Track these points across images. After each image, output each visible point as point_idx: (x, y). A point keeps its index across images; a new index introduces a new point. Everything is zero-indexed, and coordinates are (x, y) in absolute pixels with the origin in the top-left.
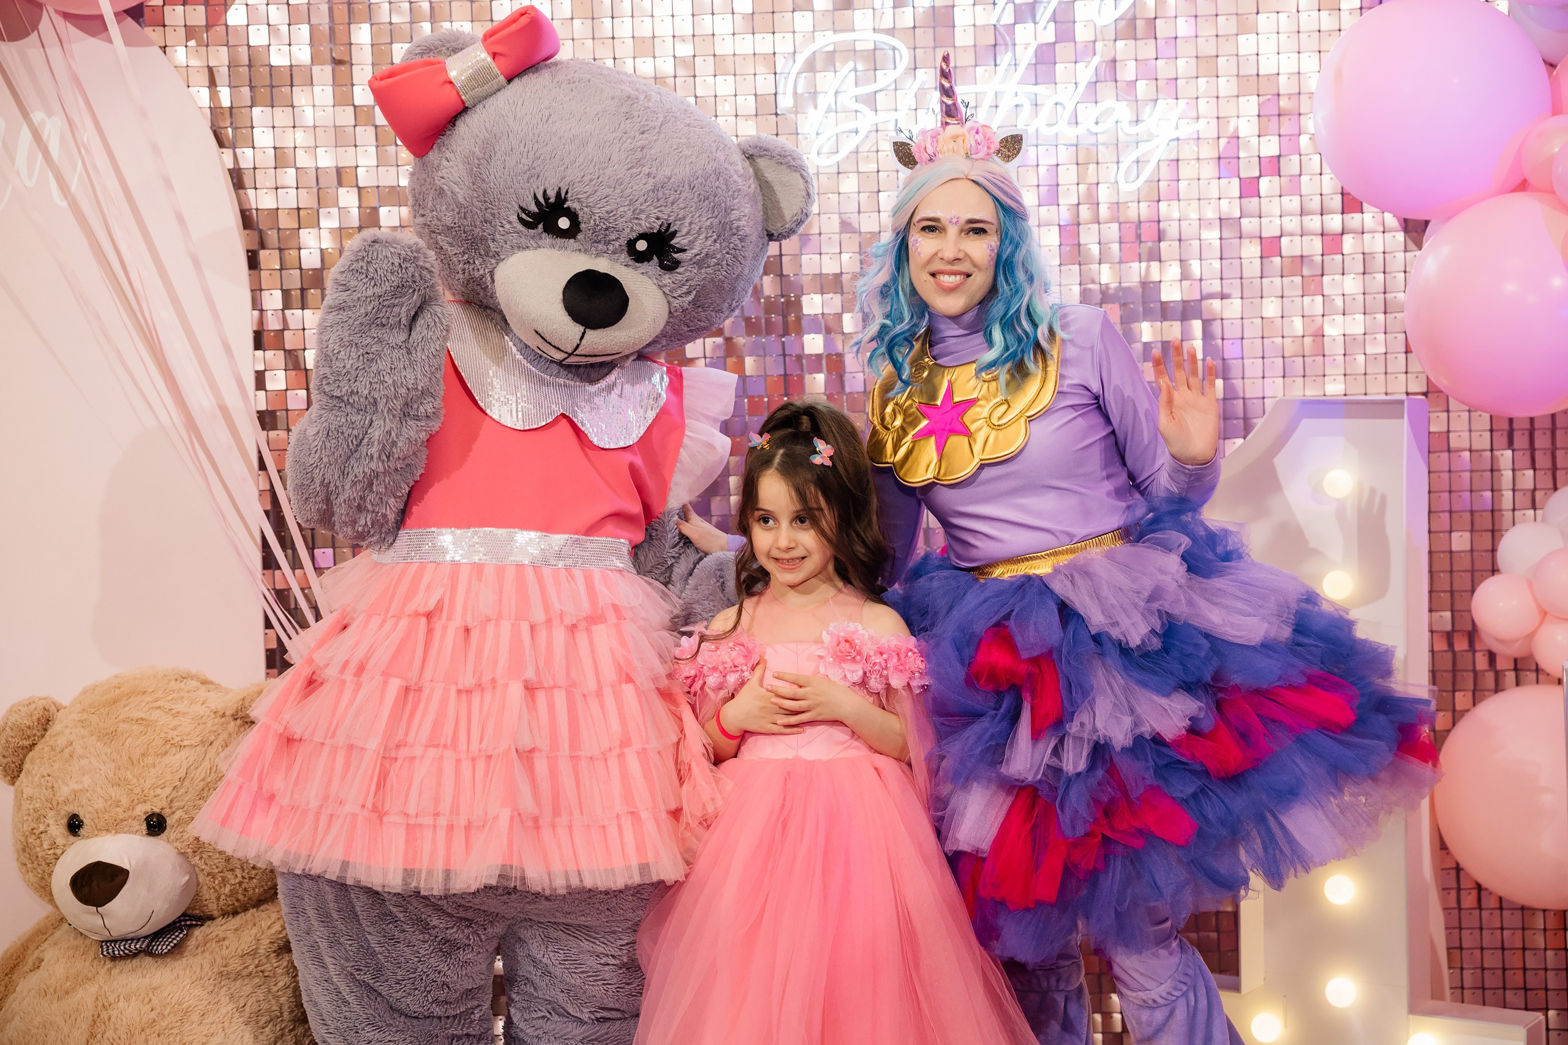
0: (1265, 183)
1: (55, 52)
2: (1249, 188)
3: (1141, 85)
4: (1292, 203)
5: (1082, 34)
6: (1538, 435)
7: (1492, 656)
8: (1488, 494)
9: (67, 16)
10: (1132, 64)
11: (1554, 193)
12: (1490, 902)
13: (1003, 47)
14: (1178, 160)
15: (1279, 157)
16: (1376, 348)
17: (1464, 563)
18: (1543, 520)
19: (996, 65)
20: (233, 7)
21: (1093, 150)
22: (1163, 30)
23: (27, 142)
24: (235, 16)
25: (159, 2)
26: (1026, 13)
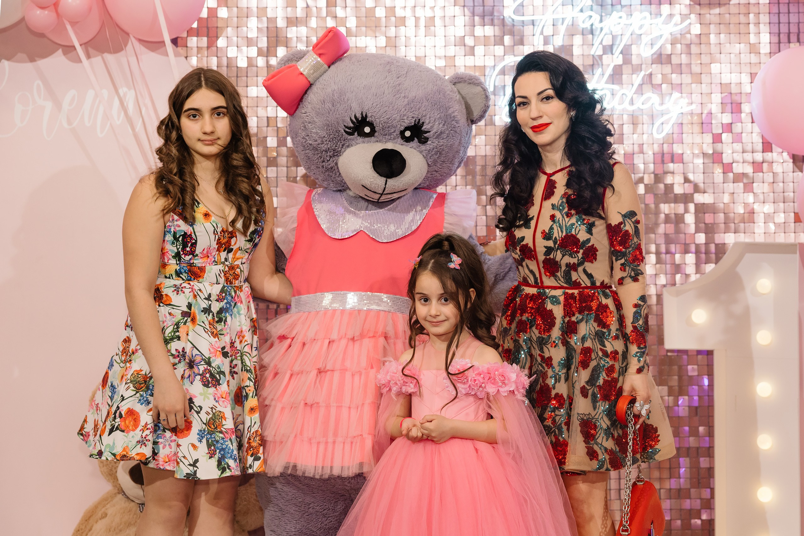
0: (724, 136)
1: (133, 60)
2: (717, 139)
3: (664, 86)
4: (738, 147)
5: (635, 60)
9: (140, 41)
10: (660, 76)
13: (597, 66)
14: (682, 124)
15: (731, 124)
16: (780, 218)
19: (593, 74)
20: (220, 39)
21: (640, 117)
22: (675, 60)
23: (116, 102)
24: (221, 42)
25: (185, 35)
26: (608, 49)
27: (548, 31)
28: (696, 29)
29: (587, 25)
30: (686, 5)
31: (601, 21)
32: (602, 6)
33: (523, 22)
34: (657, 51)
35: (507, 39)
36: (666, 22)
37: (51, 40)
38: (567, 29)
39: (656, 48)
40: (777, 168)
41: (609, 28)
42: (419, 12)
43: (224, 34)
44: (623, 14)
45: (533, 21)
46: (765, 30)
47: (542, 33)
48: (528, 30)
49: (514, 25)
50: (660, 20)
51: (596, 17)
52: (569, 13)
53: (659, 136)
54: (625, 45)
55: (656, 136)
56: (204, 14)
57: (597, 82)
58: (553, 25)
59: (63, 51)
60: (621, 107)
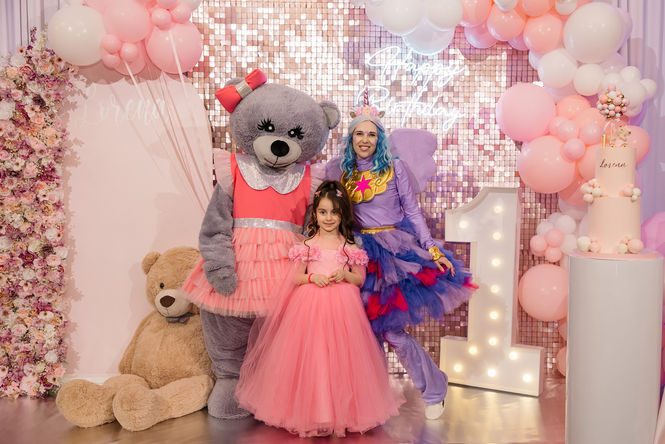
0: (480, 130)
1: (164, 84)
2: (476, 132)
3: (449, 104)
4: (487, 137)
5: (434, 89)
6: (547, 199)
7: (533, 256)
8: (534, 214)
9: (167, 73)
10: (447, 98)
11: (558, 136)
12: (529, 319)
13: (414, 92)
14: (458, 124)
15: (484, 124)
16: (507, 174)
17: (527, 232)
18: (548, 221)
20: (211, 73)
21: (436, 120)
22: (456, 90)
23: (155, 107)
24: (212, 75)
25: (192, 71)
26: (420, 83)
27: (388, 73)
28: (467, 73)
29: (409, 70)
30: (462, 60)
31: (417, 68)
32: (417, 59)
33: (375, 67)
34: (446, 84)
35: (366, 77)
36: (451, 69)
37: (117, 72)
38: (398, 72)
39: (446, 83)
40: (507, 148)
41: (421, 72)
42: (319, 61)
43: (213, 71)
44: (428, 64)
45: (380, 66)
46: (504, 74)
47: (385, 73)
48: (377, 72)
49: (370, 69)
50: (448, 68)
51: (414, 66)
52: (400, 63)
53: (446, 130)
54: (429, 81)
55: (444, 130)
56: (202, 59)
57: (413, 101)
58: (391, 69)
59: (125, 78)
60: (425, 114)
